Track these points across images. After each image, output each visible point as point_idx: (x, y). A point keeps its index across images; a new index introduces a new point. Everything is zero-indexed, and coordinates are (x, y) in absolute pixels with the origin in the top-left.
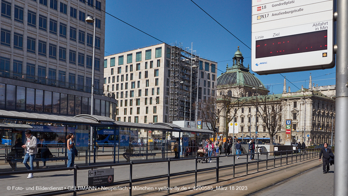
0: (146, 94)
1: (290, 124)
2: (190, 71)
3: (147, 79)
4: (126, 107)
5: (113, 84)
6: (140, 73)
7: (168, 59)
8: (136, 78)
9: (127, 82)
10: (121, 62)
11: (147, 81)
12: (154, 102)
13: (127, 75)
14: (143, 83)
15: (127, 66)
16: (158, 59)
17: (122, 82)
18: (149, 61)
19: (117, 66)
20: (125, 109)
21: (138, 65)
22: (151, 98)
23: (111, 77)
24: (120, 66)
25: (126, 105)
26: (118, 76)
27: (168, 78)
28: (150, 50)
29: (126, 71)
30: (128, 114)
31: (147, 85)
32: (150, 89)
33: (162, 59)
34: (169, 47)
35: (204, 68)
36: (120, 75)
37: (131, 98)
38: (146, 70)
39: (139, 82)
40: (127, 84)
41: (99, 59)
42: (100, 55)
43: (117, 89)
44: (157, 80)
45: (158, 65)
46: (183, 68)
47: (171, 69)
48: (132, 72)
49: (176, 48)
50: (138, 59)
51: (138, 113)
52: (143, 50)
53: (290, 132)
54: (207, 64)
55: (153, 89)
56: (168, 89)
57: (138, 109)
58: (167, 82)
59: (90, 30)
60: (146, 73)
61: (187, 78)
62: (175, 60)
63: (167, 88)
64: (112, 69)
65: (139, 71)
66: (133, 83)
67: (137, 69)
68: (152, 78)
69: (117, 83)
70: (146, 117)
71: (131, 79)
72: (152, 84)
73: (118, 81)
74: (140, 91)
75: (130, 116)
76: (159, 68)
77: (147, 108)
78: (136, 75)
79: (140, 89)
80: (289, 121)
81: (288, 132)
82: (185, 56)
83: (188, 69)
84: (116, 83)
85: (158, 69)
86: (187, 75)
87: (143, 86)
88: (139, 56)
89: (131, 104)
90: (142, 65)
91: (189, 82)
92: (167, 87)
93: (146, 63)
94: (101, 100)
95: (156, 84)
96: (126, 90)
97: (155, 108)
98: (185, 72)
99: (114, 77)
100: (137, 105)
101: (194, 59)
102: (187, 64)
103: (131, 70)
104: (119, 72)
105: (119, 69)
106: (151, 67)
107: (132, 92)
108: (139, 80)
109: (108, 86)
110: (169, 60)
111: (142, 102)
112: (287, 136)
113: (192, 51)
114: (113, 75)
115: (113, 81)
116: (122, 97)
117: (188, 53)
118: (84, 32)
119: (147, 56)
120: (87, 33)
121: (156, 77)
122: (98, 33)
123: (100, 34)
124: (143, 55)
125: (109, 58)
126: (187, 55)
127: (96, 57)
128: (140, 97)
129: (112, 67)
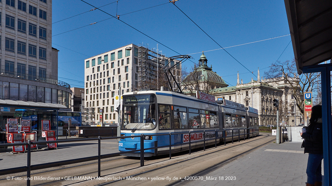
0: (119, 88)
2: (156, 67)
3: (119, 75)
4: (104, 99)
5: (94, 80)
7: (136, 57)
8: (111, 75)
9: (104, 78)
10: (100, 62)
13: (104, 72)
14: (116, 78)
15: (104, 65)
16: (128, 57)
17: (101, 79)
18: (120, 60)
19: (97, 65)
20: (104, 101)
21: (113, 63)
24: (99, 66)
25: (104, 97)
27: (137, 73)
28: (121, 51)
29: (104, 70)
31: (120, 80)
32: (122, 83)
33: (131, 57)
34: (137, 47)
35: (170, 65)
36: (99, 73)
37: (108, 91)
38: (119, 67)
39: (113, 77)
40: (104, 80)
41: (46, 49)
42: (46, 45)
43: (97, 84)
44: (127, 75)
45: (128, 63)
46: (150, 65)
47: (139, 66)
48: (108, 70)
49: (142, 48)
50: (113, 59)
51: (113, 103)
52: (116, 51)
54: (172, 62)
55: (124, 83)
56: (137, 83)
57: (113, 100)
58: (135, 76)
59: (33, 20)
60: (119, 69)
61: (154, 73)
62: (142, 58)
64: (93, 68)
65: (113, 69)
66: (109, 79)
67: (112, 67)
68: (123, 74)
71: (108, 75)
72: (123, 79)
73: (98, 78)
74: (114, 85)
75: (107, 106)
78: (111, 72)
79: (114, 83)
82: (152, 55)
84: (96, 79)
85: (128, 66)
86: (154, 71)
87: (116, 81)
88: (113, 56)
89: (108, 97)
90: (116, 63)
91: (156, 77)
92: (135, 80)
94: (45, 88)
95: (127, 78)
96: (104, 85)
98: (152, 68)
100: (112, 96)
101: (161, 58)
102: (154, 62)
103: (107, 68)
104: (98, 71)
106: (122, 64)
107: (108, 86)
108: (113, 76)
109: (91, 82)
111: (116, 94)
113: (157, 51)
114: (94, 74)
115: (94, 78)
116: (101, 91)
117: (154, 53)
118: (25, 22)
119: (119, 56)
120: (29, 23)
121: (126, 73)
122: (43, 23)
123: (46, 25)
124: (116, 55)
125: (90, 59)
126: (154, 55)
127: (42, 46)
128: (114, 90)
129: (93, 67)
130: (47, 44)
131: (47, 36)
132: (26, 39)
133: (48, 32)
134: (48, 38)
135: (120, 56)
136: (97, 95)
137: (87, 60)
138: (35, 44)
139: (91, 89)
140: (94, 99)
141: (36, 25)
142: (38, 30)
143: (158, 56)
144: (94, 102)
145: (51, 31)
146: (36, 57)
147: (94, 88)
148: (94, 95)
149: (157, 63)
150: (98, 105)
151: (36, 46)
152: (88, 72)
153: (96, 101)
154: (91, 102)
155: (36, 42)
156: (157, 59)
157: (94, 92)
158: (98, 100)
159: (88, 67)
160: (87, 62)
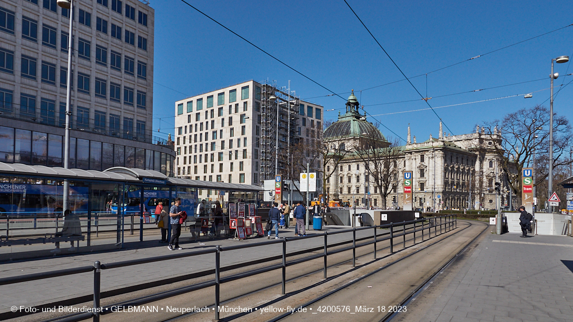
0: (231, 147)
1: (410, 178)
2: (287, 116)
3: (231, 127)
4: (206, 164)
5: (191, 134)
6: (223, 119)
7: (257, 101)
8: (218, 127)
9: (207, 131)
10: (200, 107)
11: (232, 129)
12: (240, 155)
13: (207, 122)
14: (226, 131)
15: (207, 112)
16: (245, 101)
17: (201, 132)
18: (233, 104)
19: (195, 111)
20: (205, 166)
21: (220, 109)
22: (237, 151)
23: (188, 125)
24: (198, 112)
25: (206, 161)
26: (196, 125)
27: (258, 125)
28: (235, 90)
29: (206, 118)
30: (209, 173)
31: (232, 135)
32: (235, 139)
33: (250, 101)
34: (259, 86)
35: (306, 112)
36: (198, 123)
37: (212, 152)
38: (230, 115)
39: (221, 131)
40: (207, 134)
41: (145, 93)
43: (195, 141)
44: (243, 127)
45: (245, 109)
47: (262, 114)
48: (212, 119)
49: (267, 86)
50: (221, 102)
51: (221, 170)
52: (227, 91)
53: (410, 190)
54: (310, 108)
55: (239, 140)
56: (258, 140)
57: (221, 165)
58: (256, 130)
59: (129, 51)
60: (231, 119)
61: (283, 125)
62: (266, 102)
63: (257, 138)
64: (189, 116)
65: (221, 117)
66: (215, 133)
67: (219, 115)
68: (237, 125)
69: (196, 133)
70: (230, 175)
71: (212, 127)
72: (238, 134)
73: (196, 131)
74: (223, 142)
75: (211, 174)
76: (245, 112)
77: (232, 164)
78: (218, 122)
79: (222, 140)
81: (408, 190)
82: (281, 97)
83: (285, 115)
84: (194, 133)
85: (245, 114)
86: (283, 121)
87: (226, 136)
88: (222, 97)
89: (212, 160)
90: (226, 109)
91: (287, 130)
92: (256, 136)
93: (230, 106)
94: (145, 150)
95: (243, 133)
96: (207, 142)
97: (241, 163)
98: (280, 118)
99: (191, 126)
100: (219, 160)
101: (293, 101)
102: (284, 107)
103: (212, 116)
104: (197, 119)
105: (198, 114)
106: (236, 111)
107: (213, 144)
108: (221, 128)
109: (185, 137)
110: (259, 102)
111: (226, 157)
112: (407, 196)
113: (289, 90)
114: (190, 124)
115: (191, 131)
116: (201, 150)
117: (284, 94)
118: (120, 54)
119: (231, 98)
120: (125, 56)
121: (243, 125)
122: (142, 56)
123: (146, 58)
124: (227, 97)
125: (185, 102)
126: (283, 97)
127: (140, 89)
128: (223, 151)
129: (189, 114)
130: (147, 86)
131: (147, 74)
132: (122, 79)
133: (148, 68)
134: (148, 77)
135: (233, 98)
136: (195, 156)
137: (180, 102)
138: (132, 86)
139: (185, 147)
140: (190, 163)
141: (133, 59)
142: (136, 66)
143: (288, 99)
144: (189, 167)
145: (152, 67)
146: (132, 105)
147: (191, 147)
148: (190, 157)
149: (287, 109)
150: (196, 172)
151: (133, 89)
152: (181, 121)
153: (192, 166)
154: (184, 168)
155: (133, 83)
156: (289, 104)
157: (190, 152)
158: (196, 165)
159: (180, 113)
160: (178, 105)
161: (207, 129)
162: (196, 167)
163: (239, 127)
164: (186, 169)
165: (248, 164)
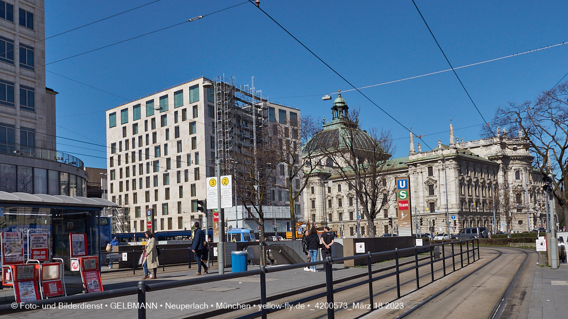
0: (179, 166)
1: (406, 187)
2: (252, 123)
3: (178, 139)
4: (148, 189)
5: (127, 152)
6: (167, 130)
7: (210, 104)
8: (161, 140)
9: (147, 147)
10: (137, 116)
11: (179, 143)
12: (191, 176)
13: (147, 136)
14: (172, 146)
15: (146, 121)
16: (195, 104)
17: (140, 148)
18: (180, 110)
19: (131, 122)
20: (147, 193)
21: (163, 118)
22: (186, 171)
23: (123, 140)
24: (135, 122)
25: (148, 186)
26: (134, 139)
27: (213, 135)
28: (181, 91)
29: (146, 130)
30: (152, 201)
31: (179, 150)
32: (184, 155)
33: (201, 104)
35: (278, 119)
36: (136, 137)
37: (156, 174)
38: (176, 125)
39: (166, 145)
40: (147, 150)
42: (33, 80)
43: (133, 160)
44: (194, 139)
45: (195, 115)
46: (238, 118)
47: (218, 121)
48: (154, 131)
49: (223, 85)
50: (163, 107)
51: (167, 197)
52: (171, 92)
54: (282, 112)
55: (189, 156)
57: (167, 190)
58: (210, 142)
60: (177, 129)
61: (248, 135)
62: (223, 105)
63: (212, 152)
64: (124, 128)
65: (165, 128)
66: (157, 148)
67: (163, 124)
68: (186, 137)
69: (133, 150)
70: (179, 203)
71: (154, 141)
72: (187, 148)
73: (134, 147)
74: (168, 160)
75: (155, 203)
76: (195, 119)
77: (181, 188)
78: (161, 134)
79: (168, 157)
80: (404, 182)
81: (404, 205)
82: (242, 99)
83: (248, 121)
84: (131, 150)
85: (195, 122)
86: (248, 130)
87: (172, 153)
88: (164, 102)
89: (156, 184)
90: (170, 118)
91: (252, 141)
92: (211, 150)
93: (176, 113)
95: (194, 146)
96: (148, 161)
98: (243, 125)
99: (127, 141)
100: (165, 184)
101: (260, 104)
102: (247, 112)
103: (153, 127)
104: (135, 132)
105: (135, 126)
106: (184, 119)
107: (156, 163)
108: (166, 142)
109: (119, 156)
110: (214, 105)
111: (173, 179)
112: (402, 214)
113: (253, 90)
114: (126, 138)
115: (127, 148)
116: (141, 173)
117: (246, 94)
119: (177, 102)
121: (193, 136)
122: (26, 37)
123: (33, 39)
124: (171, 100)
125: (118, 110)
126: (246, 98)
127: (25, 83)
128: (168, 171)
129: (124, 125)
130: (35, 78)
131: (35, 62)
133: (37, 54)
134: (37, 67)
135: (179, 102)
136: (134, 180)
137: (111, 111)
138: (11, 79)
139: (121, 169)
140: (127, 190)
141: (12, 41)
142: (17, 51)
143: (254, 102)
144: (127, 196)
145: (43, 52)
146: (13, 106)
147: (127, 168)
148: (127, 181)
149: (252, 114)
150: (135, 201)
151: (13, 84)
152: (113, 135)
153: (131, 193)
154: (120, 196)
155: (14, 74)
156: (254, 108)
157: (127, 175)
158: (135, 191)
159: (113, 125)
160: (110, 115)
161: (147, 144)
162: (135, 194)
163: (189, 139)
164: (123, 198)
165: (201, 187)
